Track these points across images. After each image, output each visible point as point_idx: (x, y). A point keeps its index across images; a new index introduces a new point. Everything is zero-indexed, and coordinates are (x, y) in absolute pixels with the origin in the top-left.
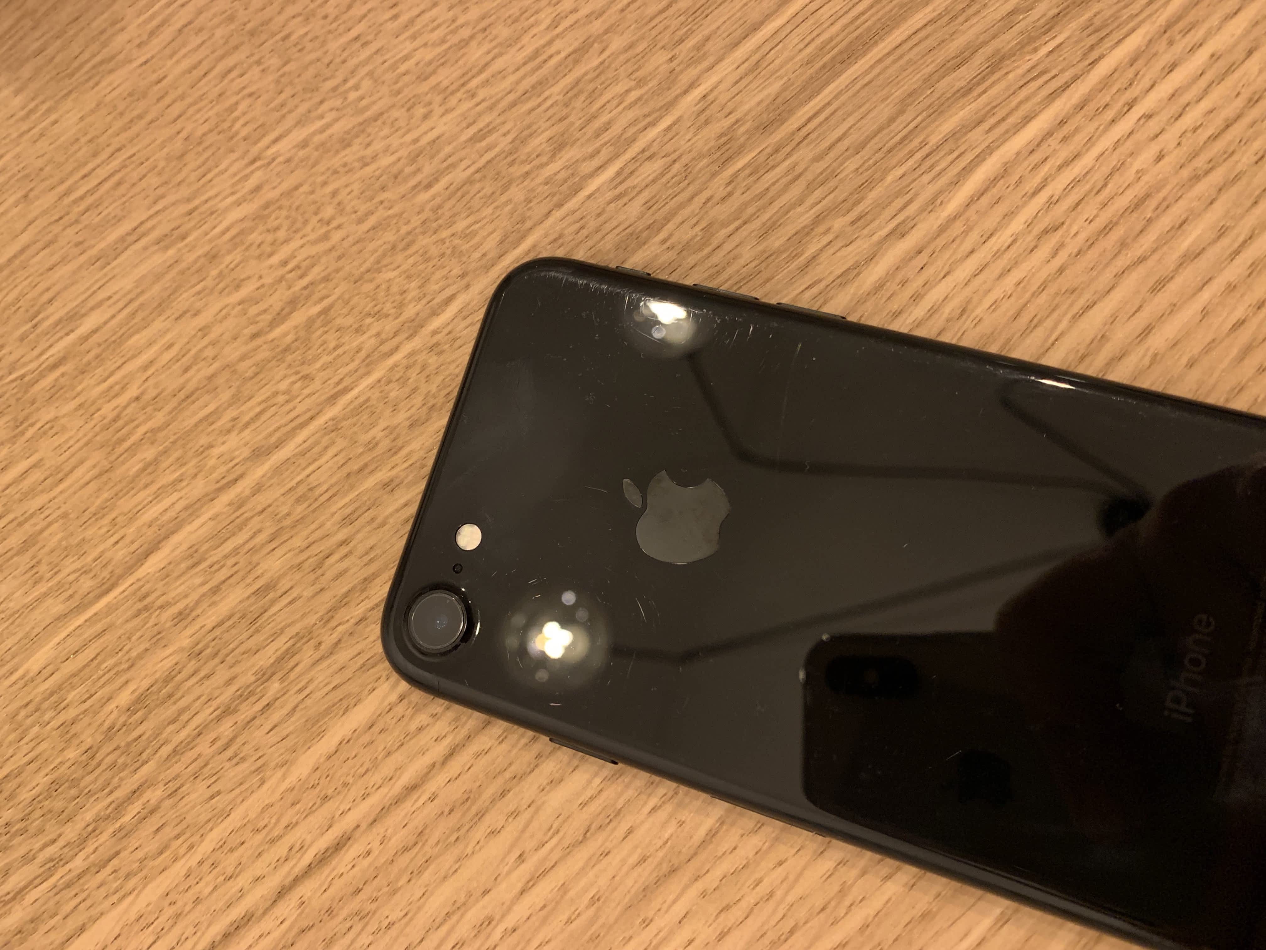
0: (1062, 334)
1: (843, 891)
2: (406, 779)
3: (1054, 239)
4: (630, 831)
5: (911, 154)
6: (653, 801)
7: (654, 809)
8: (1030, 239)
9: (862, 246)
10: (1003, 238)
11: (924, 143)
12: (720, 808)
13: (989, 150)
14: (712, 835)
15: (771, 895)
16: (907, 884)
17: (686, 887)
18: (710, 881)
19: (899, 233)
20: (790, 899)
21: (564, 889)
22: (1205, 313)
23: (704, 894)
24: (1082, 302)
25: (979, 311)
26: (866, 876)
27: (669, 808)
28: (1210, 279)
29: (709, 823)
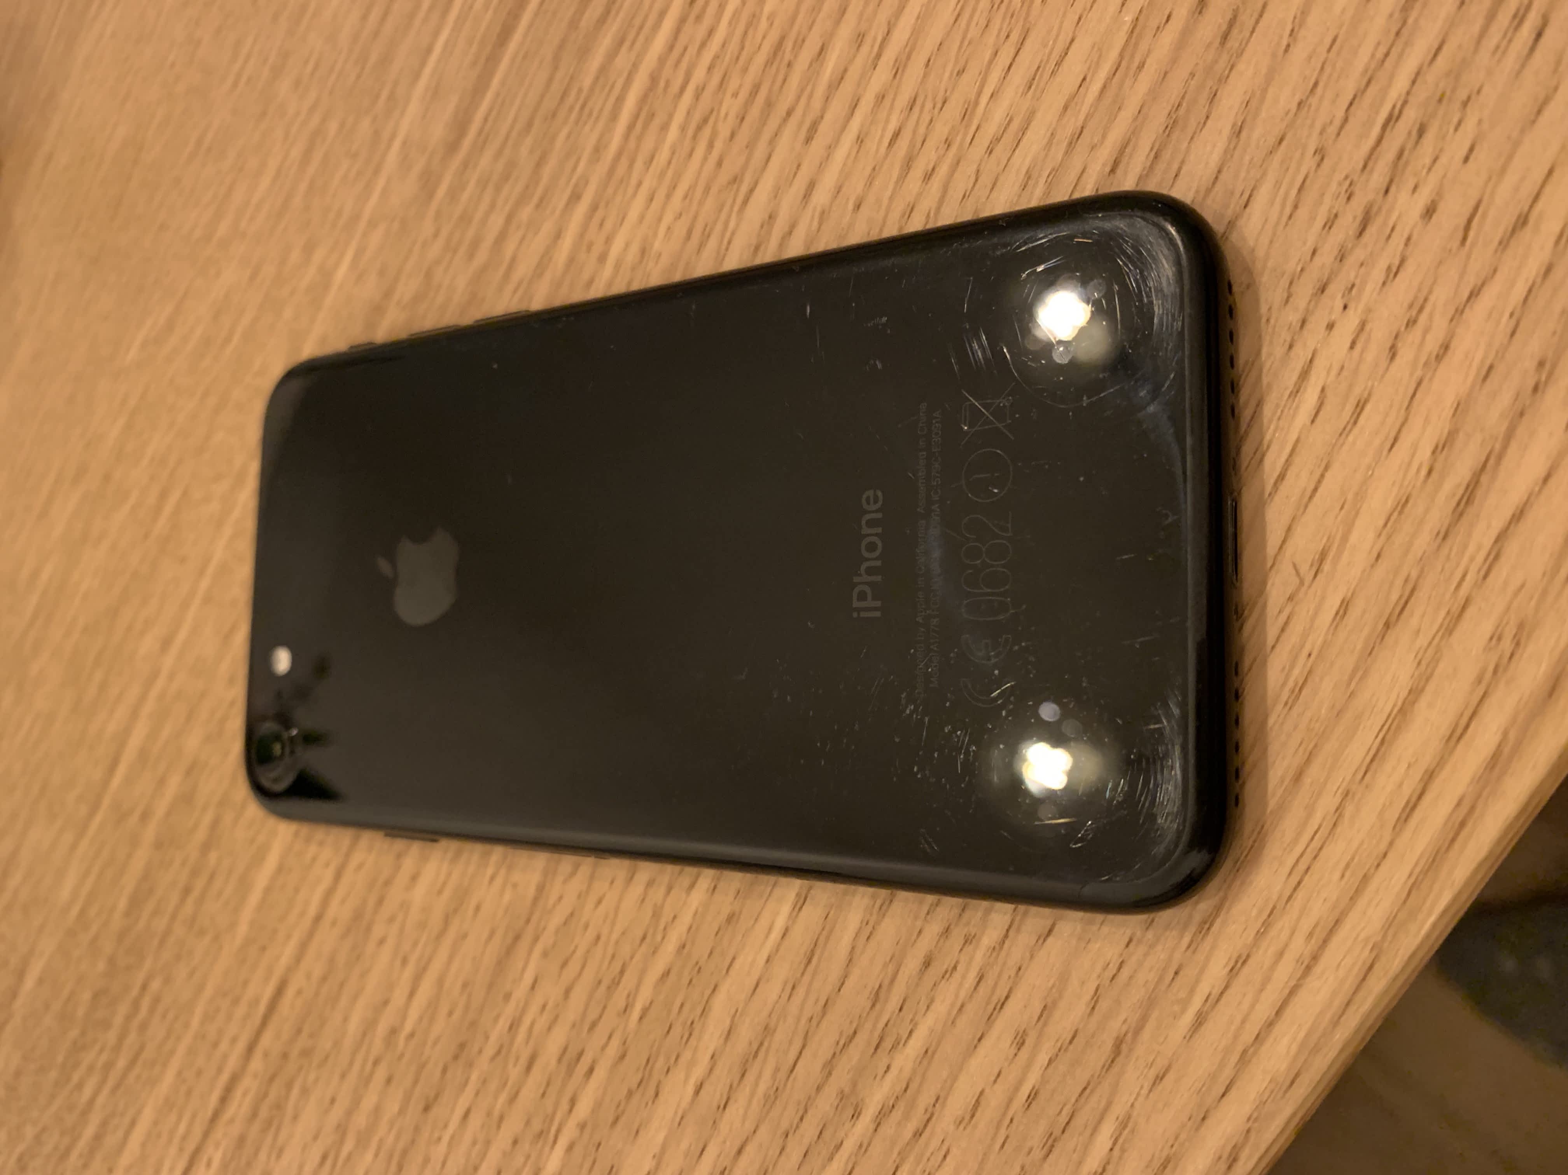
0: (733, 233)
1: (657, 914)
2: (312, 911)
3: (707, 132)
4: (478, 908)
5: (571, 109)
6: (490, 871)
7: (492, 879)
8: (687, 142)
9: (548, 227)
10: (664, 155)
11: (580, 90)
12: (540, 860)
13: (635, 66)
14: (541, 889)
15: (598, 938)
16: (708, 889)
17: (530, 953)
18: (547, 939)
19: (576, 197)
20: (615, 936)
21: (440, 982)
22: (860, 140)
23: (545, 954)
24: (744, 188)
25: (657, 245)
26: (673, 892)
27: (503, 872)
28: (858, 100)
29: (535, 878)
